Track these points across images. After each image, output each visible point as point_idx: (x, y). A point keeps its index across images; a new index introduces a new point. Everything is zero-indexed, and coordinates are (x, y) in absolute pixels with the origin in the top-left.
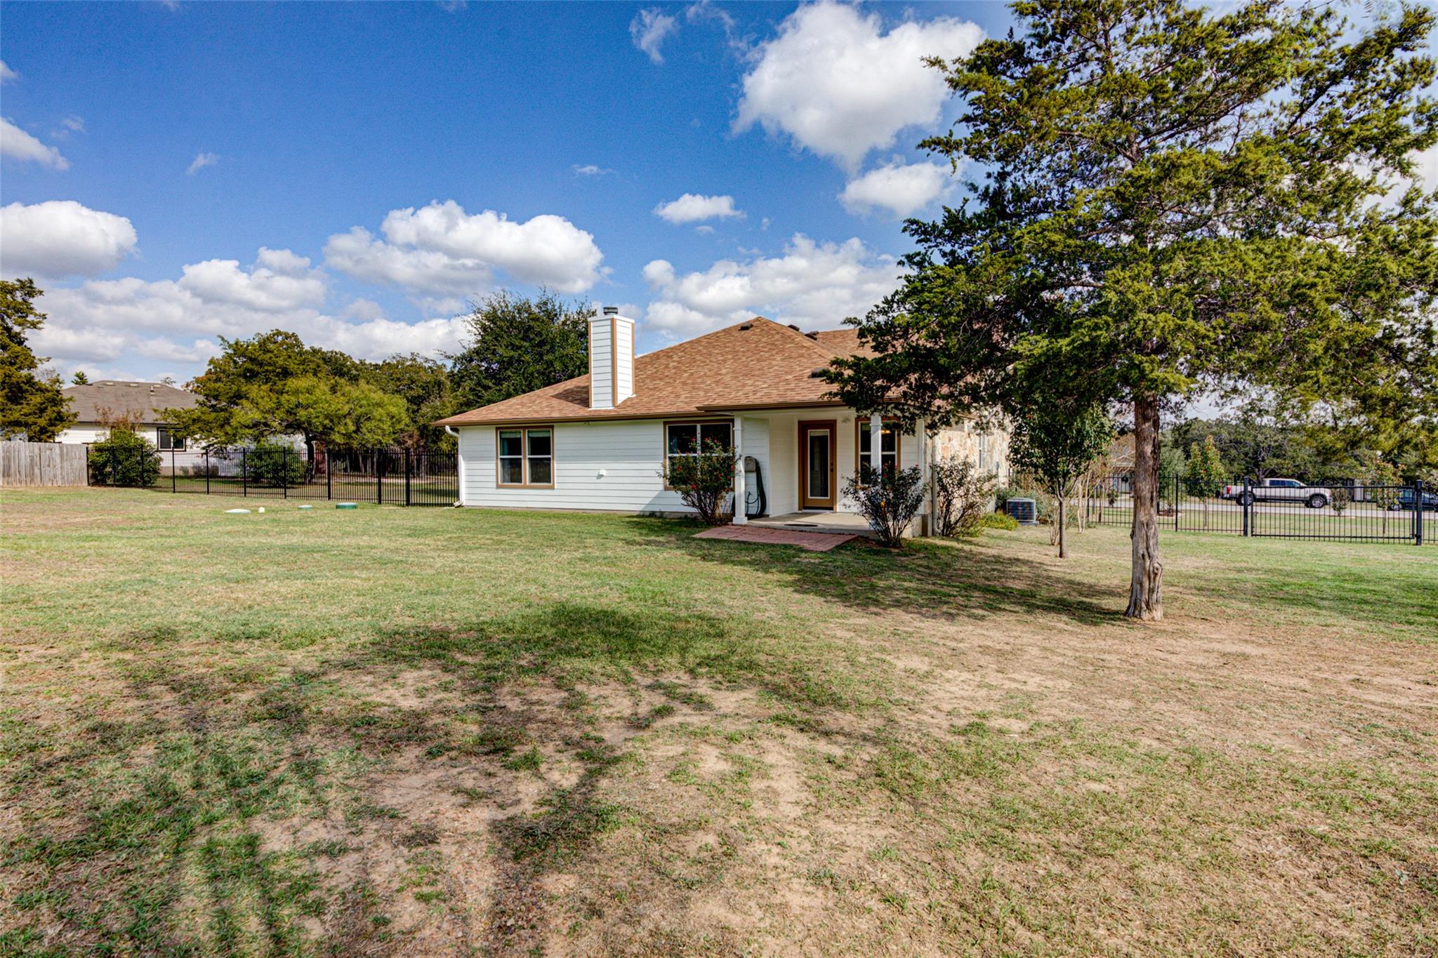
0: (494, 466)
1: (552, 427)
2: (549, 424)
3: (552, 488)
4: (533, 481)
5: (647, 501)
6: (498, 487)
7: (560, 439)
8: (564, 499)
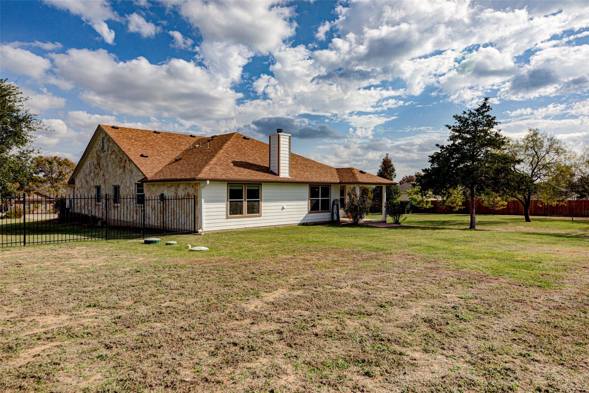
0: (225, 206)
1: (261, 184)
2: (259, 183)
3: (260, 216)
4: (248, 213)
5: (302, 219)
6: (227, 218)
7: (265, 191)
8: (266, 221)
